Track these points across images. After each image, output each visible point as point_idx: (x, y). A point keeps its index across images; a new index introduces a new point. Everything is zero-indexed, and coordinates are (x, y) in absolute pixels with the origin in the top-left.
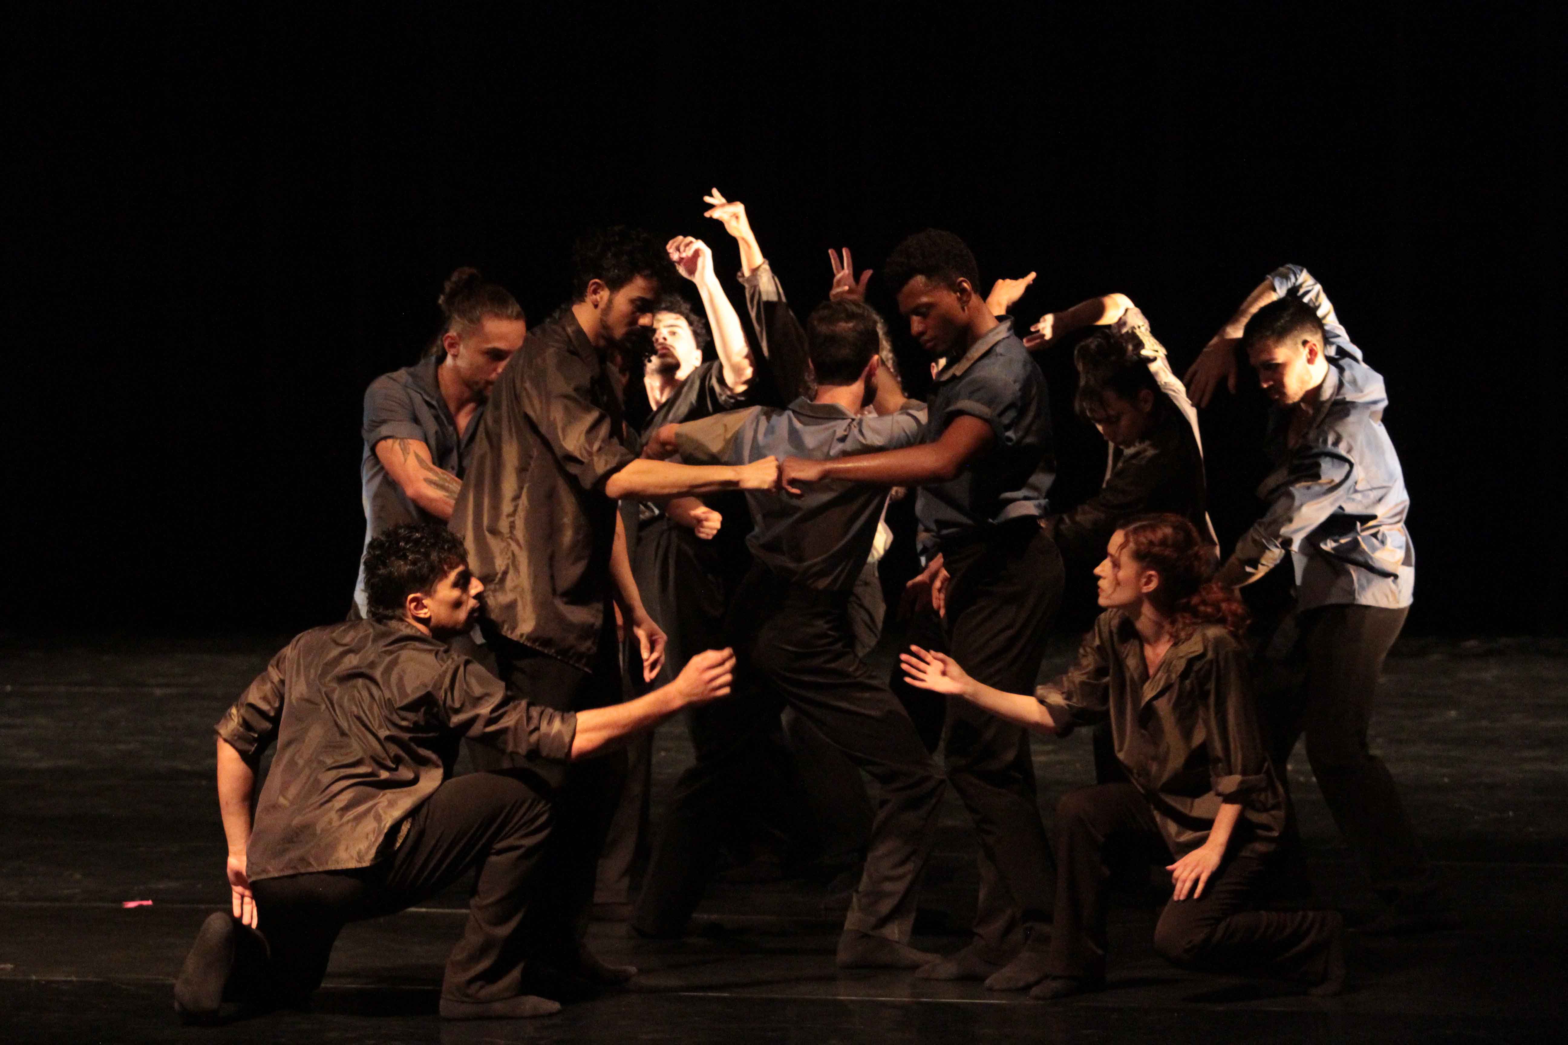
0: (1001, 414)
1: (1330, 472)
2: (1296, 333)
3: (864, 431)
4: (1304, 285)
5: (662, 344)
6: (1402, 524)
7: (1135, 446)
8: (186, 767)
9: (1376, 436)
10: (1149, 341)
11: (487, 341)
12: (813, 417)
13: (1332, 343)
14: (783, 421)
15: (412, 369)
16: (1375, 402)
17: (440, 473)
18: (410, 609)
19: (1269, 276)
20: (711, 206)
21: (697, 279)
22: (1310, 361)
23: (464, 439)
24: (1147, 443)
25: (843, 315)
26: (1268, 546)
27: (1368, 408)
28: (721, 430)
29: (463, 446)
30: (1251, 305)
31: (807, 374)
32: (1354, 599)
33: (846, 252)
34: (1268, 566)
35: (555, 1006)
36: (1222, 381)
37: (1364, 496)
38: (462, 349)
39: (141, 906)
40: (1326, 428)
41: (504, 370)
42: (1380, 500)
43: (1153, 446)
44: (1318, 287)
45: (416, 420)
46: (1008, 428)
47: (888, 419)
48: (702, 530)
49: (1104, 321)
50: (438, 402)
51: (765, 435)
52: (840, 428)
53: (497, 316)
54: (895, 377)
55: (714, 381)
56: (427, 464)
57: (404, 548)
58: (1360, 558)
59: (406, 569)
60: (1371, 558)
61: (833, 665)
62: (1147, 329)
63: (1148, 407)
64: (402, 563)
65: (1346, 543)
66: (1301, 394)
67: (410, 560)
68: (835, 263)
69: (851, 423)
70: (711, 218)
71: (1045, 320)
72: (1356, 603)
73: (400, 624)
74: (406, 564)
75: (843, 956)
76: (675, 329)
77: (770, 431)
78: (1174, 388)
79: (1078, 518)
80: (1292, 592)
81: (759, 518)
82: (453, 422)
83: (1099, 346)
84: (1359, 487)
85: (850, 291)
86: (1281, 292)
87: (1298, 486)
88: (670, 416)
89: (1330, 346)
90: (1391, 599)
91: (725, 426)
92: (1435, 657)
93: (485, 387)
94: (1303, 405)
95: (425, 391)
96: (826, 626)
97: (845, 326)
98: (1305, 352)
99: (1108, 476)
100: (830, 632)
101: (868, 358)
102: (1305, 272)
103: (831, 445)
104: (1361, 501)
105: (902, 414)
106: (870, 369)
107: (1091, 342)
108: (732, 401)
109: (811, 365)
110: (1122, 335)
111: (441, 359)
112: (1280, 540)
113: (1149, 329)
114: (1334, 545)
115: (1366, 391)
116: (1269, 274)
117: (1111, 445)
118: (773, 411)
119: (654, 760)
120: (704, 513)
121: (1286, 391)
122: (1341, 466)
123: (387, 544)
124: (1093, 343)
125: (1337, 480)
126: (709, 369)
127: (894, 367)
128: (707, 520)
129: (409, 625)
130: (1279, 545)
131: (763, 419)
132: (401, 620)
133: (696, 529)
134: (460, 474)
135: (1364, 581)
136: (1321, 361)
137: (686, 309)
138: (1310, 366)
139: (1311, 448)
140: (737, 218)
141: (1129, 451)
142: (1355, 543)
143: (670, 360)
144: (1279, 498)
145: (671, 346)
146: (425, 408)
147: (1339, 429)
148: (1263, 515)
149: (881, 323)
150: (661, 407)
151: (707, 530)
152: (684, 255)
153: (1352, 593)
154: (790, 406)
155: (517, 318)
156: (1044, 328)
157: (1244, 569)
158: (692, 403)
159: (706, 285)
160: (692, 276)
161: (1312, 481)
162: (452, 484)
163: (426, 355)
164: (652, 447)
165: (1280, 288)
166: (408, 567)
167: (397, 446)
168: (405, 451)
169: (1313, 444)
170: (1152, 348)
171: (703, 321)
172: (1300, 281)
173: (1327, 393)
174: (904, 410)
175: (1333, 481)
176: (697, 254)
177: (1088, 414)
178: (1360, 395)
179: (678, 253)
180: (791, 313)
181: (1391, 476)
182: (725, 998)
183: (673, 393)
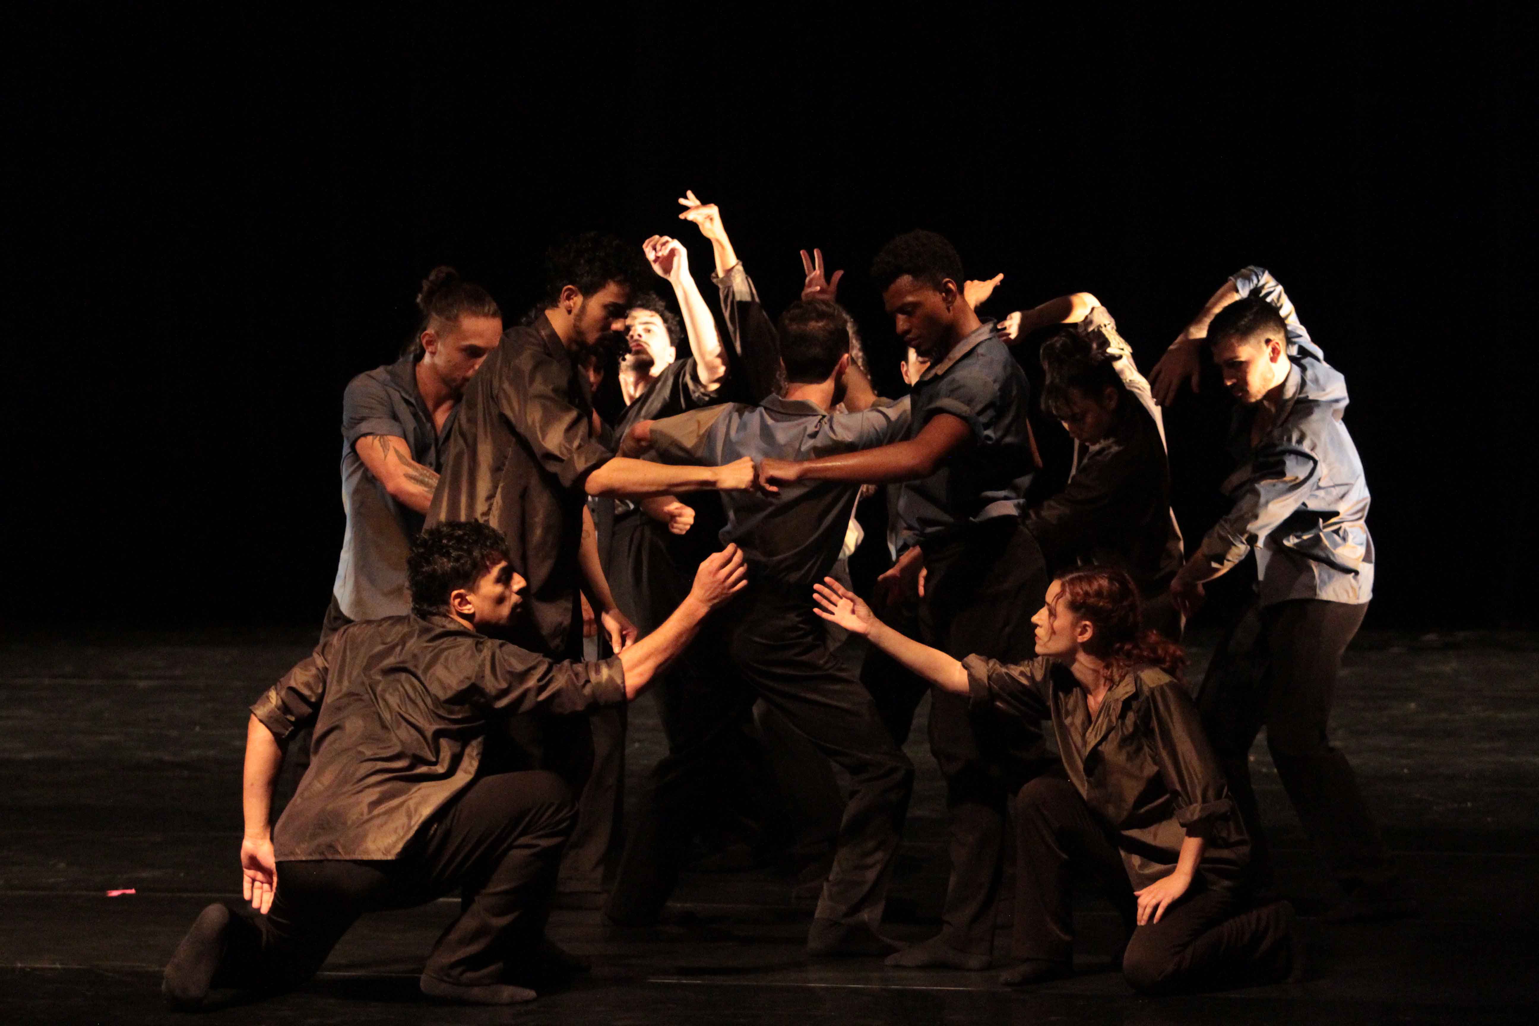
0: (980, 413)
1: (1295, 469)
2: (1259, 331)
3: (835, 427)
4: (1266, 287)
5: (636, 341)
6: (1362, 522)
7: (1100, 443)
8: (167, 758)
9: (1338, 434)
10: (1115, 339)
11: (465, 338)
12: (786, 414)
13: (1295, 343)
14: (754, 418)
15: (390, 368)
16: (1337, 401)
17: (419, 468)
18: (454, 606)
19: (1231, 278)
20: (686, 208)
21: (672, 278)
22: (1273, 360)
23: (442, 436)
24: (1111, 440)
25: (814, 315)
26: (1234, 542)
27: (1331, 406)
28: (694, 427)
29: (440, 443)
30: (1215, 304)
31: (778, 373)
32: (1315, 594)
33: (817, 252)
34: (1234, 562)
35: (531, 994)
36: (1186, 380)
37: (1327, 493)
38: (440, 346)
39: (123, 895)
40: (1290, 426)
41: (482, 366)
42: (1343, 497)
43: (1117, 443)
44: (1280, 288)
45: (395, 417)
46: (987, 426)
47: (858, 416)
48: (675, 525)
49: (1071, 320)
50: (416, 399)
51: (737, 432)
52: (811, 424)
53: (476, 314)
54: (866, 375)
55: (688, 379)
56: (407, 460)
57: (447, 546)
58: (1322, 554)
59: (449, 566)
60: (1333, 554)
61: (804, 658)
62: (1113, 328)
63: (1113, 404)
64: (445, 560)
65: (1308, 539)
66: (1264, 392)
67: (453, 557)
68: (807, 263)
69: (821, 419)
70: (686, 220)
71: (1011, 318)
72: (1317, 598)
73: (444, 619)
74: (449, 561)
75: (814, 944)
76: (650, 327)
77: (743, 427)
78: (1138, 386)
79: (1044, 513)
80: (1254, 587)
81: (731, 515)
82: (430, 418)
83: (1064, 345)
84: (1321, 484)
85: (822, 291)
86: (1243, 292)
87: (1263, 483)
88: (643, 412)
89: (1292, 346)
90: (1351, 594)
91: (699, 422)
92: (1395, 650)
93: (462, 385)
94: (1266, 403)
95: (404, 389)
96: (798, 619)
97: (815, 326)
98: (1268, 350)
99: (1074, 472)
100: (801, 626)
101: (840, 356)
102: (1267, 273)
103: (802, 441)
104: (1323, 498)
105: (872, 410)
106: (841, 367)
107: (1056, 341)
108: (707, 399)
109: (782, 364)
110: (1088, 334)
111: (419, 357)
112: (1246, 536)
113: (1115, 328)
114: (1296, 541)
115: (1328, 390)
116: (1232, 275)
117: (1077, 443)
118: (746, 408)
119: (627, 751)
120: (677, 509)
121: (1249, 389)
122: (1306, 464)
123: (430, 542)
124: (1058, 341)
125: (1302, 477)
126: (683, 366)
127: (863, 365)
128: (680, 515)
129: (453, 620)
130: (1245, 542)
131: (735, 415)
132: (446, 616)
133: (670, 525)
134: (438, 469)
135: (1325, 577)
136: (1283, 359)
137: (661, 306)
138: (1273, 365)
139: (1275, 446)
140: (711, 219)
141: (1095, 448)
142: (1317, 540)
143: (644, 357)
144: (1245, 494)
145: (645, 343)
146: (403, 405)
147: (1303, 427)
148: (1228, 512)
149: (851, 322)
150: (635, 402)
151: (680, 526)
152: (660, 254)
153: (1313, 588)
154: (762, 403)
155: (494, 315)
156: (1010, 326)
157: (1210, 565)
158: (665, 399)
159: (681, 283)
160: (668, 275)
161: (1278, 479)
162: (432, 479)
163: (405, 352)
164: (626, 444)
165: (1243, 289)
166: (452, 564)
167: (377, 442)
168: (385, 447)
169: (1277, 442)
170: (1118, 346)
171: (678, 319)
172: (1262, 282)
173: (1290, 391)
174: (874, 407)
175: (1297, 478)
176: (672, 253)
177: (1054, 412)
178: (1322, 393)
179: (654, 252)
180: (764, 313)
181: (1354, 472)
182: (698, 985)
183: (646, 390)
